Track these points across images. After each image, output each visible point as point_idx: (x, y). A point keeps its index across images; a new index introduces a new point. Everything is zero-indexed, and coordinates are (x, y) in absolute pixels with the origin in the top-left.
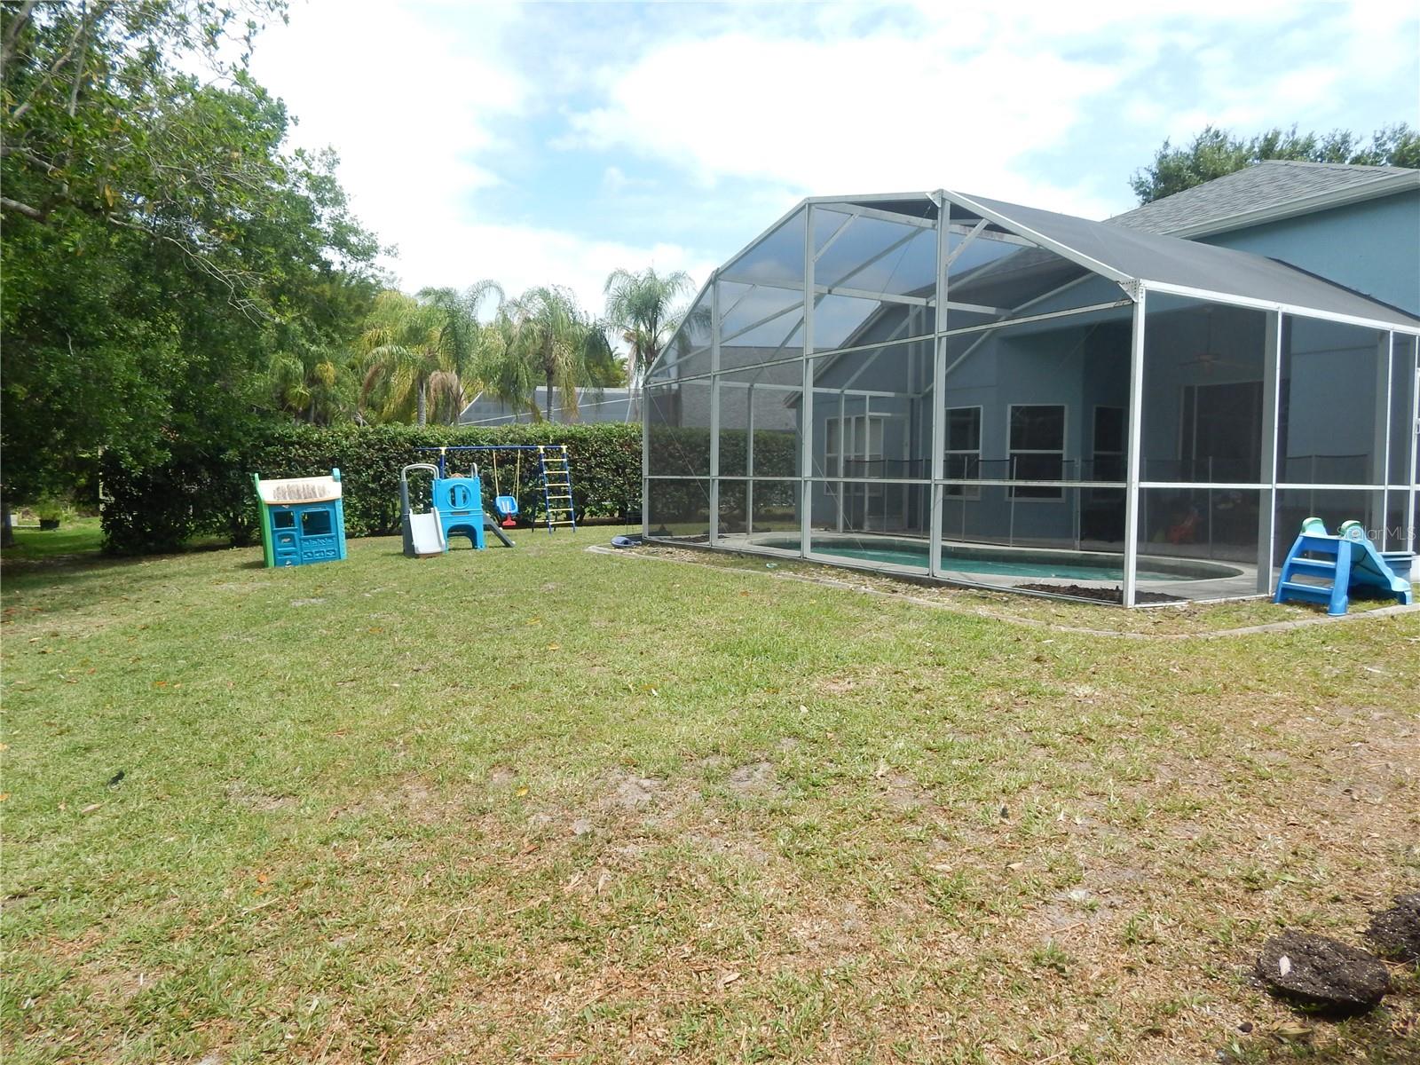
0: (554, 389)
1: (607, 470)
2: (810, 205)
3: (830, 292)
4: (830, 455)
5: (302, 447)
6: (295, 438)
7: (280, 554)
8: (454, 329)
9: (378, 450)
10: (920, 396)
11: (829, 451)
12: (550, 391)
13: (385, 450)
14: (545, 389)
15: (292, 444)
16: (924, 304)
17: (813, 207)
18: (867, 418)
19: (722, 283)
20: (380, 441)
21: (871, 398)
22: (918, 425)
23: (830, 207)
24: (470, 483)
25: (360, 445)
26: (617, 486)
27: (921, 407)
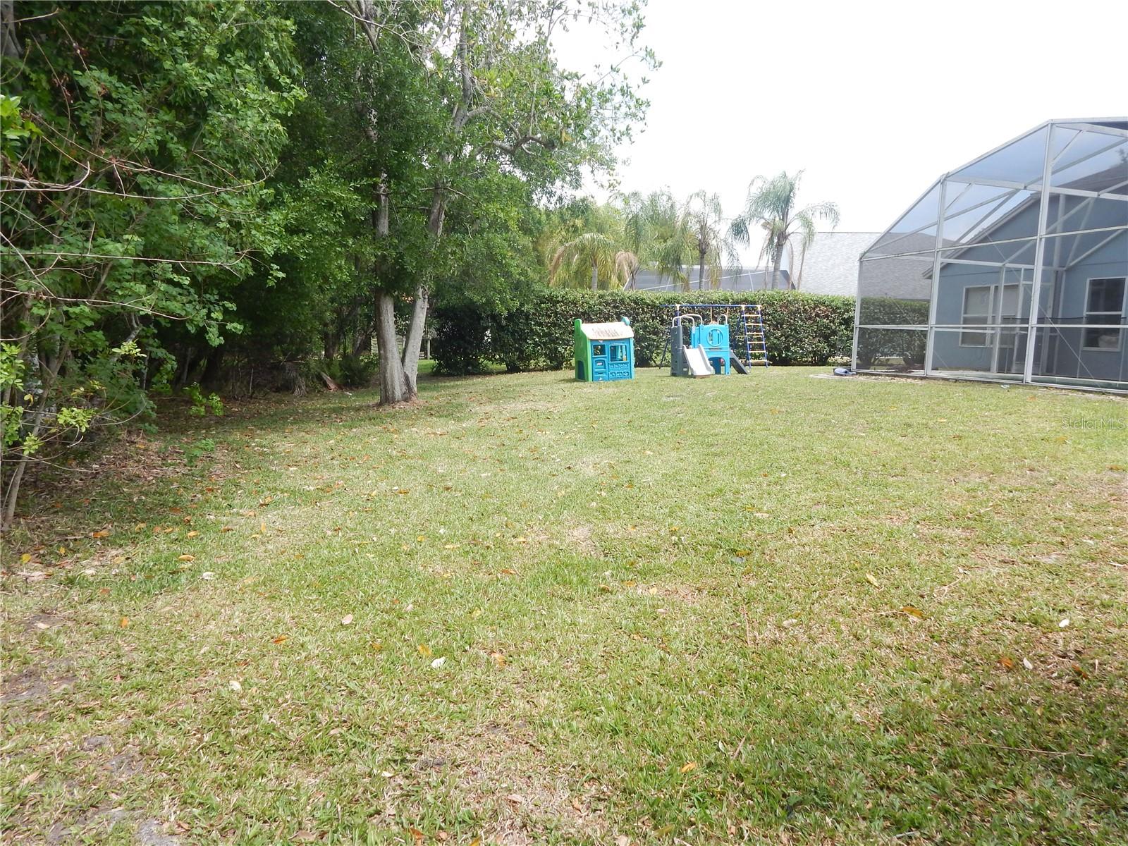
0: (706, 267)
1: (769, 325)
2: (1052, 124)
3: (1025, 188)
4: (966, 316)
5: (565, 304)
6: (560, 299)
7: (596, 372)
8: (636, 221)
9: (614, 307)
10: (1065, 269)
11: (965, 313)
12: (702, 268)
13: (617, 307)
14: (699, 267)
15: (558, 302)
16: (1096, 196)
17: (1054, 126)
18: (1021, 285)
19: (947, 183)
20: (615, 301)
21: (1025, 270)
22: (1060, 291)
23: (1067, 125)
24: (723, 328)
25: (600, 303)
26: (776, 338)
27: (1064, 276)
